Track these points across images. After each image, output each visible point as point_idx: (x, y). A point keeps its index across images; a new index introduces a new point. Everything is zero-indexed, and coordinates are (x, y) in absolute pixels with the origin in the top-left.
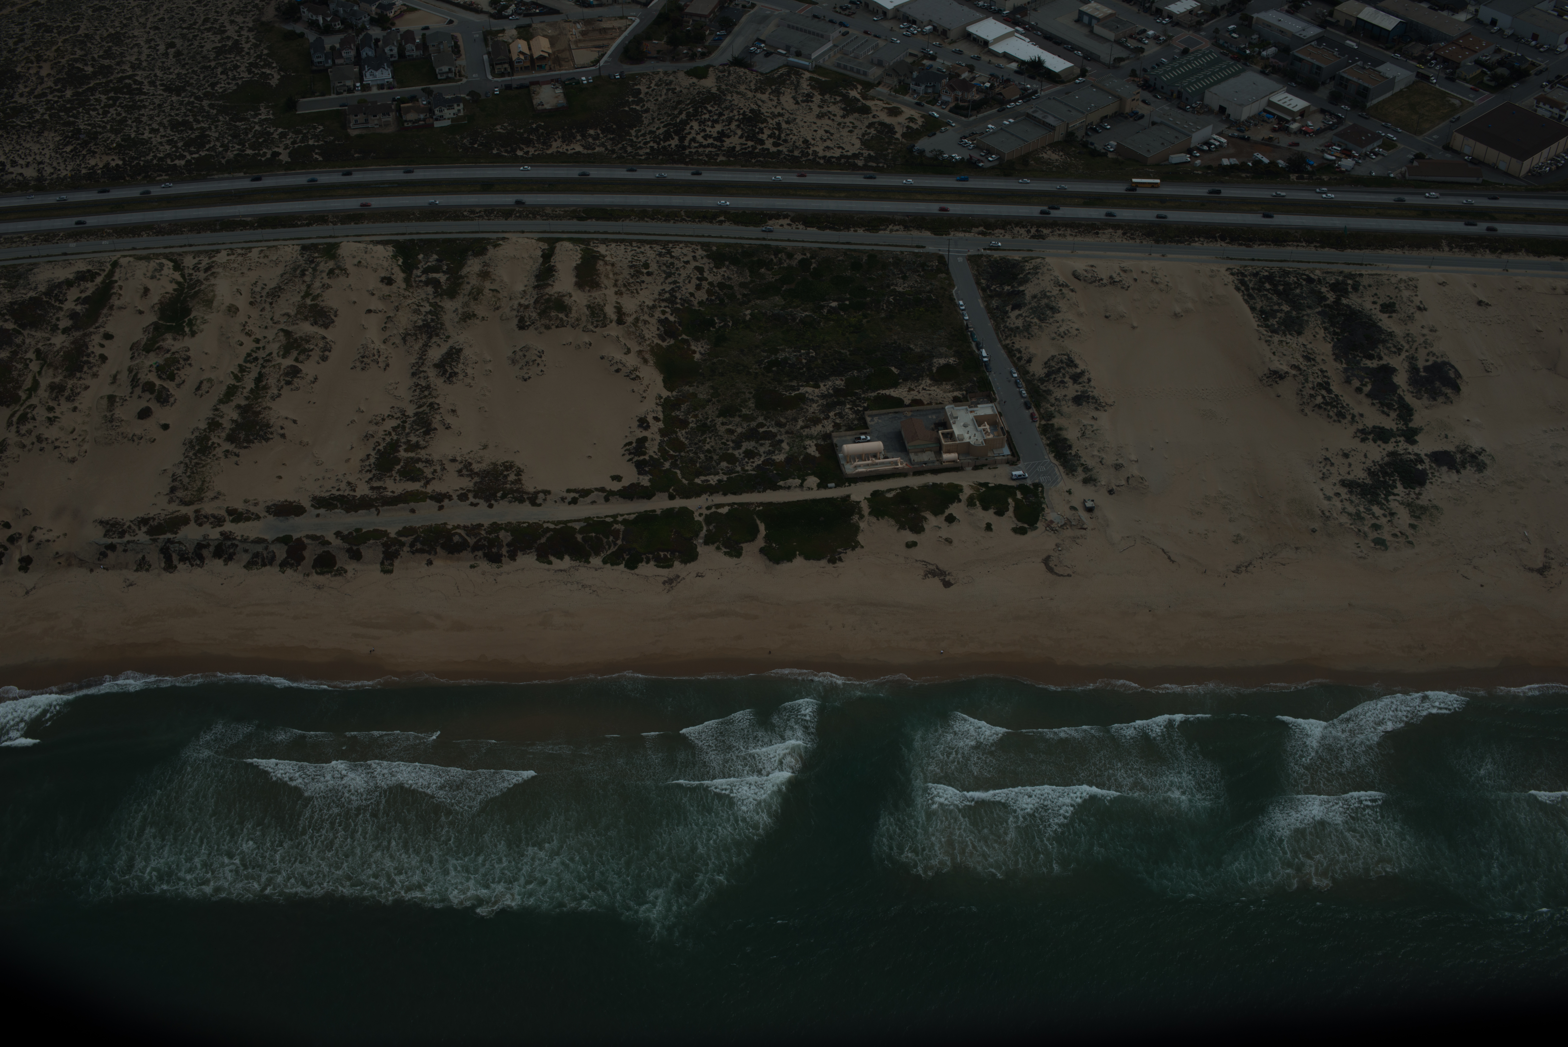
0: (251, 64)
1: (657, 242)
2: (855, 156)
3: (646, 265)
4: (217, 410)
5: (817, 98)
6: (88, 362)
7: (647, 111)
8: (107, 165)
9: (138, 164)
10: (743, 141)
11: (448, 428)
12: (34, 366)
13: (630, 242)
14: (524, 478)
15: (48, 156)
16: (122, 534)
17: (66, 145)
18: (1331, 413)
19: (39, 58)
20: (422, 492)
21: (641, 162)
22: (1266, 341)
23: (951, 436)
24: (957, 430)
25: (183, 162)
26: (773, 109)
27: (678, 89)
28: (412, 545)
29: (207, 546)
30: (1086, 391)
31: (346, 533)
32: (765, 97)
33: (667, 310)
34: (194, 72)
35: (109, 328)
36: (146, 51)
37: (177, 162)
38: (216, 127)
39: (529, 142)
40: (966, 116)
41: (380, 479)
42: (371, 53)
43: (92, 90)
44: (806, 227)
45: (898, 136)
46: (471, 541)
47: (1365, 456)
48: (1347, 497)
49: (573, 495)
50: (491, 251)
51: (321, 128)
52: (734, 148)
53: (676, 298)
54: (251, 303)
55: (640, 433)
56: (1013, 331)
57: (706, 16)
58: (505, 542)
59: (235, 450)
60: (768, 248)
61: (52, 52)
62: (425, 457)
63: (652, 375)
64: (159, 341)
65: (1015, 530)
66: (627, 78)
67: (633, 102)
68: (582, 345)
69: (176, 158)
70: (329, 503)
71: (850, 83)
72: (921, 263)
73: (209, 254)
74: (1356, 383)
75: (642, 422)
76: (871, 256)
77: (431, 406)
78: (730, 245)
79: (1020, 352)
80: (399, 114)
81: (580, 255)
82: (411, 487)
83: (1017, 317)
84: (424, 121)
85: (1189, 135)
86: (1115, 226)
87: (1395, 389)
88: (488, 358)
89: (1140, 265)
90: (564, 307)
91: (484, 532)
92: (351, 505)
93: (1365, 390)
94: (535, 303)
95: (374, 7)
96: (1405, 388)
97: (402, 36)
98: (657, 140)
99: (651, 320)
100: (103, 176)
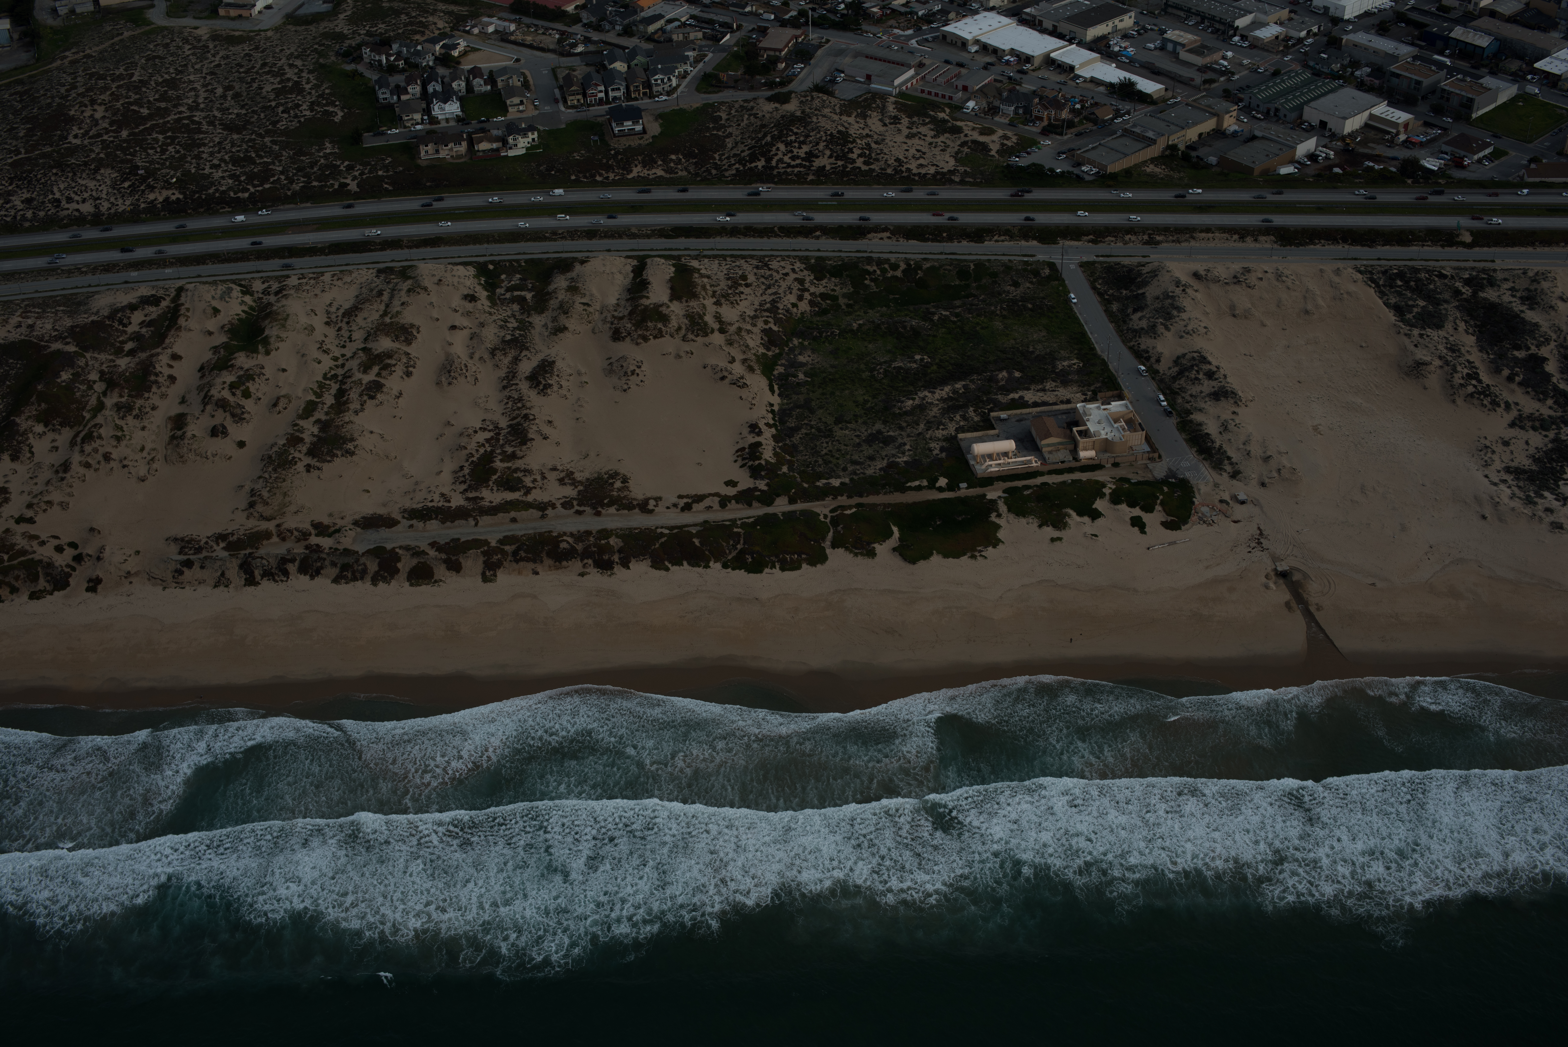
0: (312, 103)
1: (752, 257)
2: (951, 172)
3: (744, 277)
4: (296, 425)
5: (905, 121)
6: (156, 382)
7: (730, 135)
8: (167, 199)
9: (200, 197)
10: (832, 160)
11: (545, 438)
12: (99, 387)
13: (724, 257)
14: (631, 484)
15: (105, 192)
16: (199, 550)
17: (124, 181)
18: (1485, 402)
19: (93, 102)
20: (523, 502)
21: (727, 183)
22: (1406, 335)
23: (1085, 434)
24: (1092, 427)
25: (246, 195)
26: (861, 131)
27: (760, 115)
28: (515, 553)
29: (293, 561)
30: (1224, 387)
31: (442, 542)
32: (851, 120)
33: (770, 320)
34: (254, 112)
35: (177, 349)
36: (202, 94)
37: (240, 195)
38: (280, 161)
39: (609, 168)
40: (1061, 134)
41: (476, 490)
42: (439, 88)
43: (149, 130)
44: (908, 239)
45: (993, 153)
46: (580, 547)
47: (1527, 443)
48: (1514, 483)
49: (685, 500)
50: (578, 267)
51: (390, 159)
52: (824, 167)
53: (778, 308)
54: (327, 323)
55: (752, 439)
56: (1138, 333)
57: (780, 51)
58: (616, 548)
59: (318, 464)
60: (869, 260)
61: (106, 97)
62: (523, 467)
63: (758, 383)
64: (231, 360)
65: (1166, 525)
66: (706, 106)
67: (714, 128)
68: (682, 354)
69: (239, 191)
70: (423, 514)
71: (936, 106)
72: (1032, 270)
73: (279, 279)
74: (1506, 372)
75: (754, 428)
76: (979, 265)
77: (526, 417)
78: (829, 259)
79: (1148, 352)
80: (471, 144)
81: (673, 269)
82: (510, 496)
83: (1139, 319)
84: (497, 151)
85: (1294, 146)
86: (1231, 230)
87: (1547, 377)
88: (582, 370)
89: (1262, 266)
90: (663, 318)
91: (592, 539)
92: (447, 515)
93: (1517, 379)
94: (630, 314)
95: (438, 47)
96: (1559, 376)
97: (469, 71)
98: (742, 162)
99: (754, 329)
100: (163, 209)
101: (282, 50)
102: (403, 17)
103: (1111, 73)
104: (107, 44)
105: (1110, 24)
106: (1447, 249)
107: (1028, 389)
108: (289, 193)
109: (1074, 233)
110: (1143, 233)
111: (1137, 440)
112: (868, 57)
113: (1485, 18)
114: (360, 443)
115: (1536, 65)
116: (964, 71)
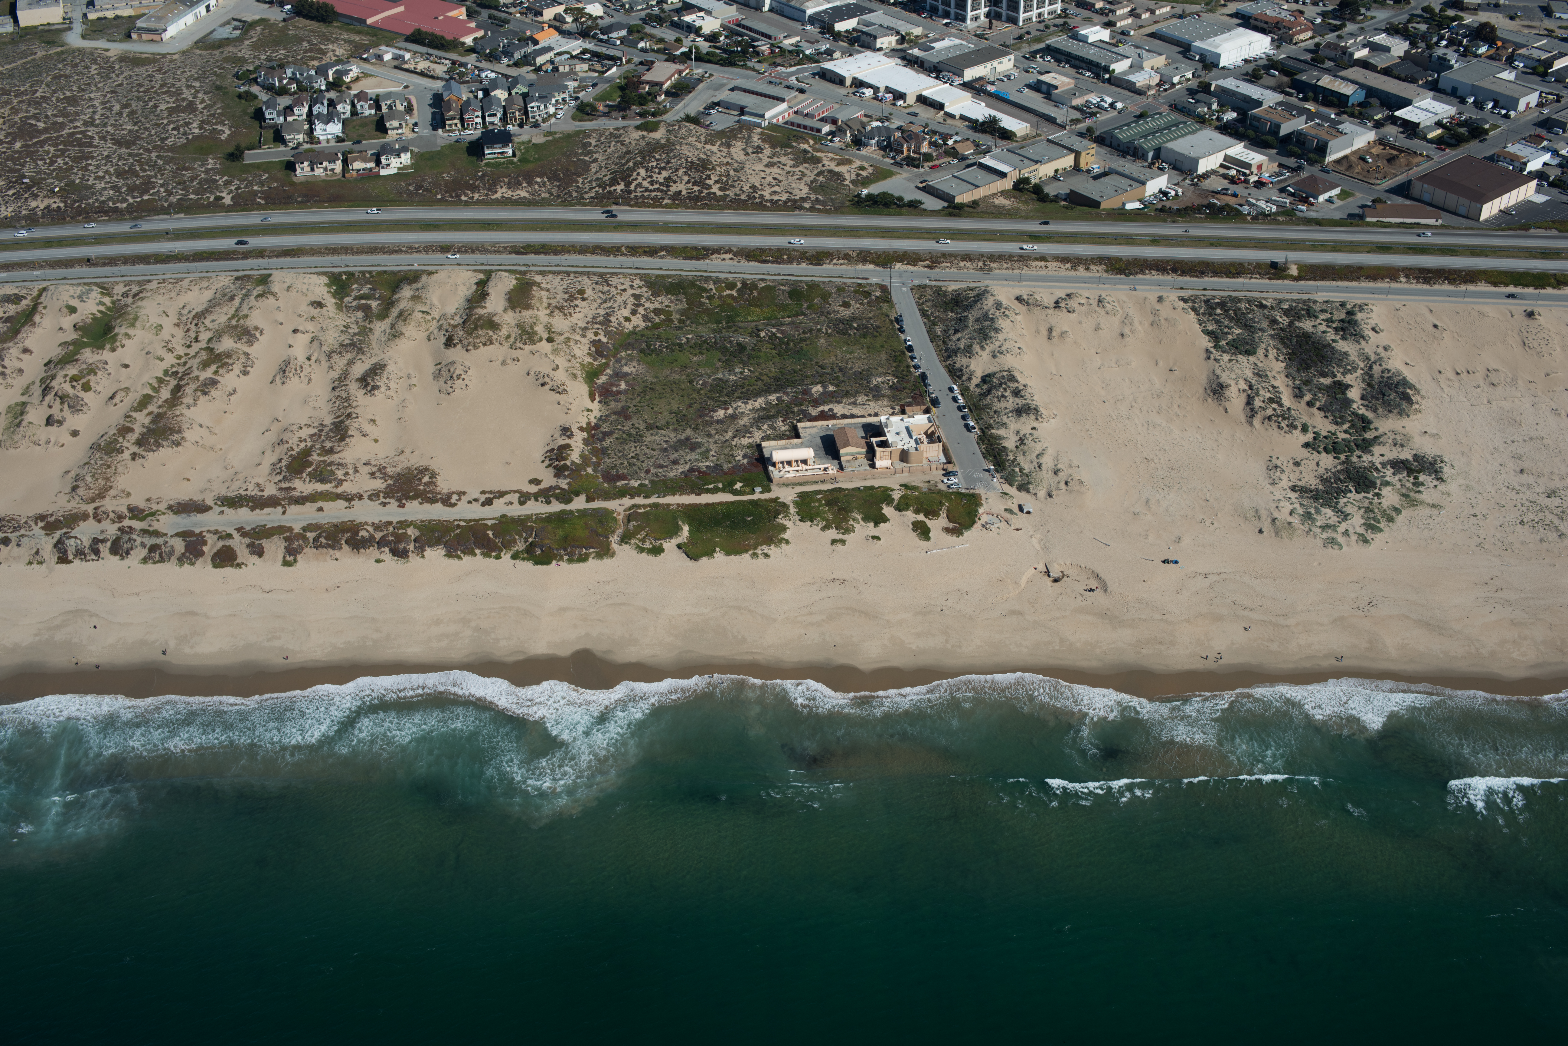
0: (203, 122)
1: (595, 274)
2: (803, 199)
3: (582, 292)
4: (129, 416)
5: (768, 151)
7: (596, 160)
8: (48, 207)
9: (80, 206)
10: (689, 186)
11: (365, 435)
13: (568, 274)
14: (439, 479)
16: (18, 528)
17: (9, 189)
18: (1283, 425)
20: (331, 493)
21: (585, 205)
22: (1215, 360)
23: (884, 444)
24: (890, 437)
25: (125, 205)
26: (722, 159)
27: (627, 142)
28: (316, 540)
29: (105, 542)
30: (1028, 404)
31: (248, 528)
32: (715, 149)
33: (600, 332)
34: (146, 129)
35: (28, 344)
36: (100, 111)
37: (118, 205)
38: (162, 175)
39: (474, 188)
40: (917, 167)
41: (289, 480)
42: (324, 110)
43: (42, 143)
44: (749, 260)
45: (847, 182)
47: (1318, 464)
48: (1298, 500)
49: (487, 496)
50: (424, 278)
51: (267, 175)
52: (681, 191)
53: (610, 321)
54: (177, 324)
55: (562, 441)
56: (956, 352)
57: (662, 84)
58: (413, 537)
59: (143, 453)
60: (707, 279)
61: (6, 111)
62: (338, 461)
63: (579, 390)
64: (77, 354)
65: (947, 530)
66: (578, 133)
67: (582, 154)
68: (509, 361)
69: (118, 201)
70: (233, 502)
71: (800, 138)
72: (862, 291)
73: (140, 283)
74: (1308, 397)
75: (566, 431)
76: (813, 286)
77: (349, 416)
78: (669, 276)
79: (961, 370)
80: (345, 162)
81: (514, 282)
82: (320, 487)
83: (958, 340)
84: (370, 170)
85: (1144, 183)
86: (1064, 259)
87: (1348, 402)
88: (413, 374)
89: (1086, 293)
90: (493, 326)
91: (391, 529)
92: (258, 503)
93: (1318, 404)
94: (464, 323)
95: (330, 72)
96: (1360, 402)
97: (355, 96)
98: (603, 185)
99: (583, 340)
100: (43, 217)
101: (183, 72)
102: (305, 44)
103: (979, 111)
104: (19, 63)
105: (989, 65)
106: (1274, 282)
107: (840, 402)
108: (166, 205)
109: (911, 258)
110: (979, 260)
111: (934, 452)
112: (745, 91)
113: (1356, 68)
114: (187, 434)
115: (1397, 113)
116: (836, 106)
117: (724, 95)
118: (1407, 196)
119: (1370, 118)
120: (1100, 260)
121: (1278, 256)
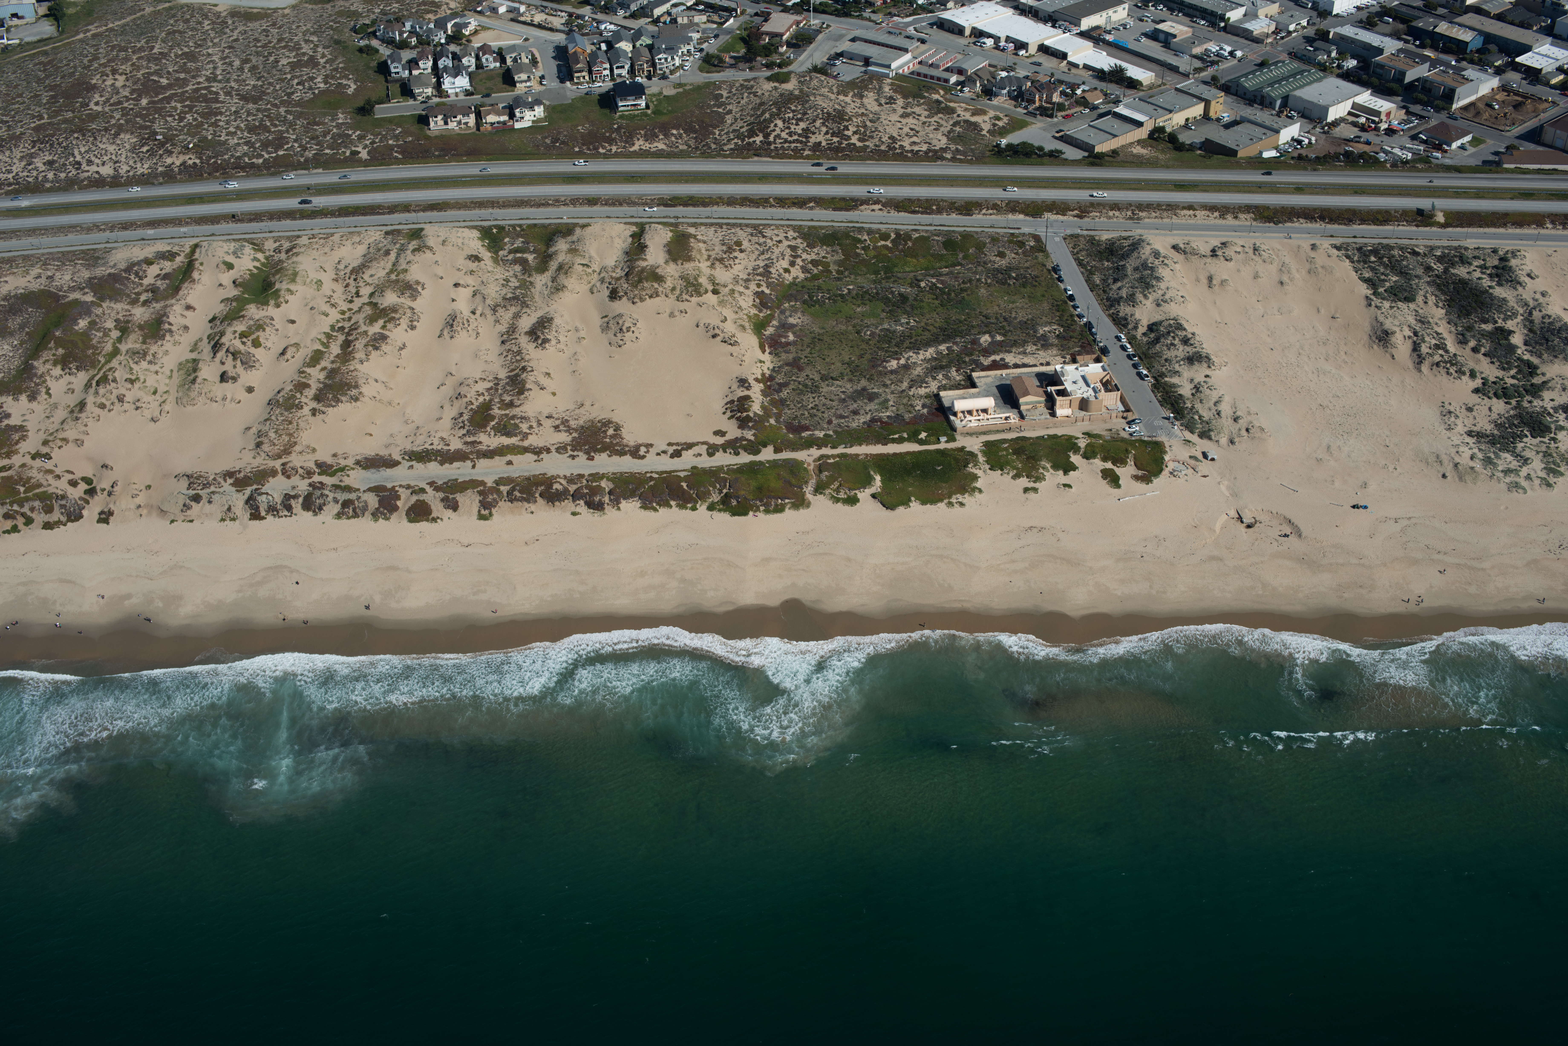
0: (327, 76)
1: (747, 226)
2: (944, 150)
3: (739, 243)
4: (303, 372)
5: (900, 102)
6: (170, 331)
7: (730, 112)
8: (184, 163)
9: (216, 162)
10: (828, 137)
11: (542, 388)
12: (115, 334)
13: (720, 226)
14: (623, 432)
15: (124, 156)
16: (207, 485)
17: (143, 146)
18: (1452, 370)
19: (114, 72)
20: (518, 446)
21: (725, 156)
22: (1376, 307)
23: (1063, 393)
24: (1068, 386)
25: (261, 161)
26: (857, 110)
27: (760, 93)
28: (509, 493)
29: (295, 497)
30: (1198, 352)
31: (440, 483)
32: (848, 99)
33: (762, 283)
34: (270, 84)
35: (190, 300)
36: (221, 67)
37: (254, 160)
38: (294, 130)
39: (611, 141)
40: (1051, 116)
41: (474, 434)
42: (449, 63)
43: (168, 99)
44: (898, 211)
45: (984, 132)
47: (1490, 409)
48: (1476, 445)
49: (675, 447)
50: (579, 232)
51: (400, 130)
52: (820, 143)
53: (770, 273)
54: (335, 280)
55: (741, 393)
56: (1118, 301)
57: (782, 35)
58: (607, 490)
59: (323, 409)
60: (860, 230)
61: (127, 67)
62: (520, 414)
63: (749, 341)
64: (241, 310)
65: (1136, 478)
66: (708, 85)
67: (715, 105)
68: (677, 313)
69: (254, 157)
70: (422, 456)
71: (931, 89)
72: (1016, 241)
73: (289, 239)
74: (1472, 343)
75: (743, 382)
76: (966, 236)
77: (524, 369)
78: (822, 228)
79: (1126, 319)
80: (479, 116)
81: (670, 234)
82: (506, 441)
83: (1119, 289)
84: (504, 123)
85: (1277, 132)
86: (1212, 208)
87: (1512, 348)
88: (580, 326)
89: (1240, 241)
90: (659, 279)
91: (585, 482)
92: (447, 457)
93: (1483, 350)
94: (627, 275)
95: (449, 26)
96: (1524, 348)
97: (479, 49)
98: (741, 137)
99: (746, 291)
100: (180, 173)
101: (298, 27)
103: (1104, 61)
104: (128, 19)
105: (1104, 14)
106: (1422, 229)
107: (1010, 352)
108: (302, 160)
109: (1060, 208)
110: (1127, 210)
111: (1111, 400)
112: (866, 41)
113: (1470, 15)
114: (365, 389)
115: (1518, 60)
116: (959, 57)
117: (845, 46)
118: (1539, 143)
119: (1491, 65)
120: (1248, 208)
121: (1424, 203)
